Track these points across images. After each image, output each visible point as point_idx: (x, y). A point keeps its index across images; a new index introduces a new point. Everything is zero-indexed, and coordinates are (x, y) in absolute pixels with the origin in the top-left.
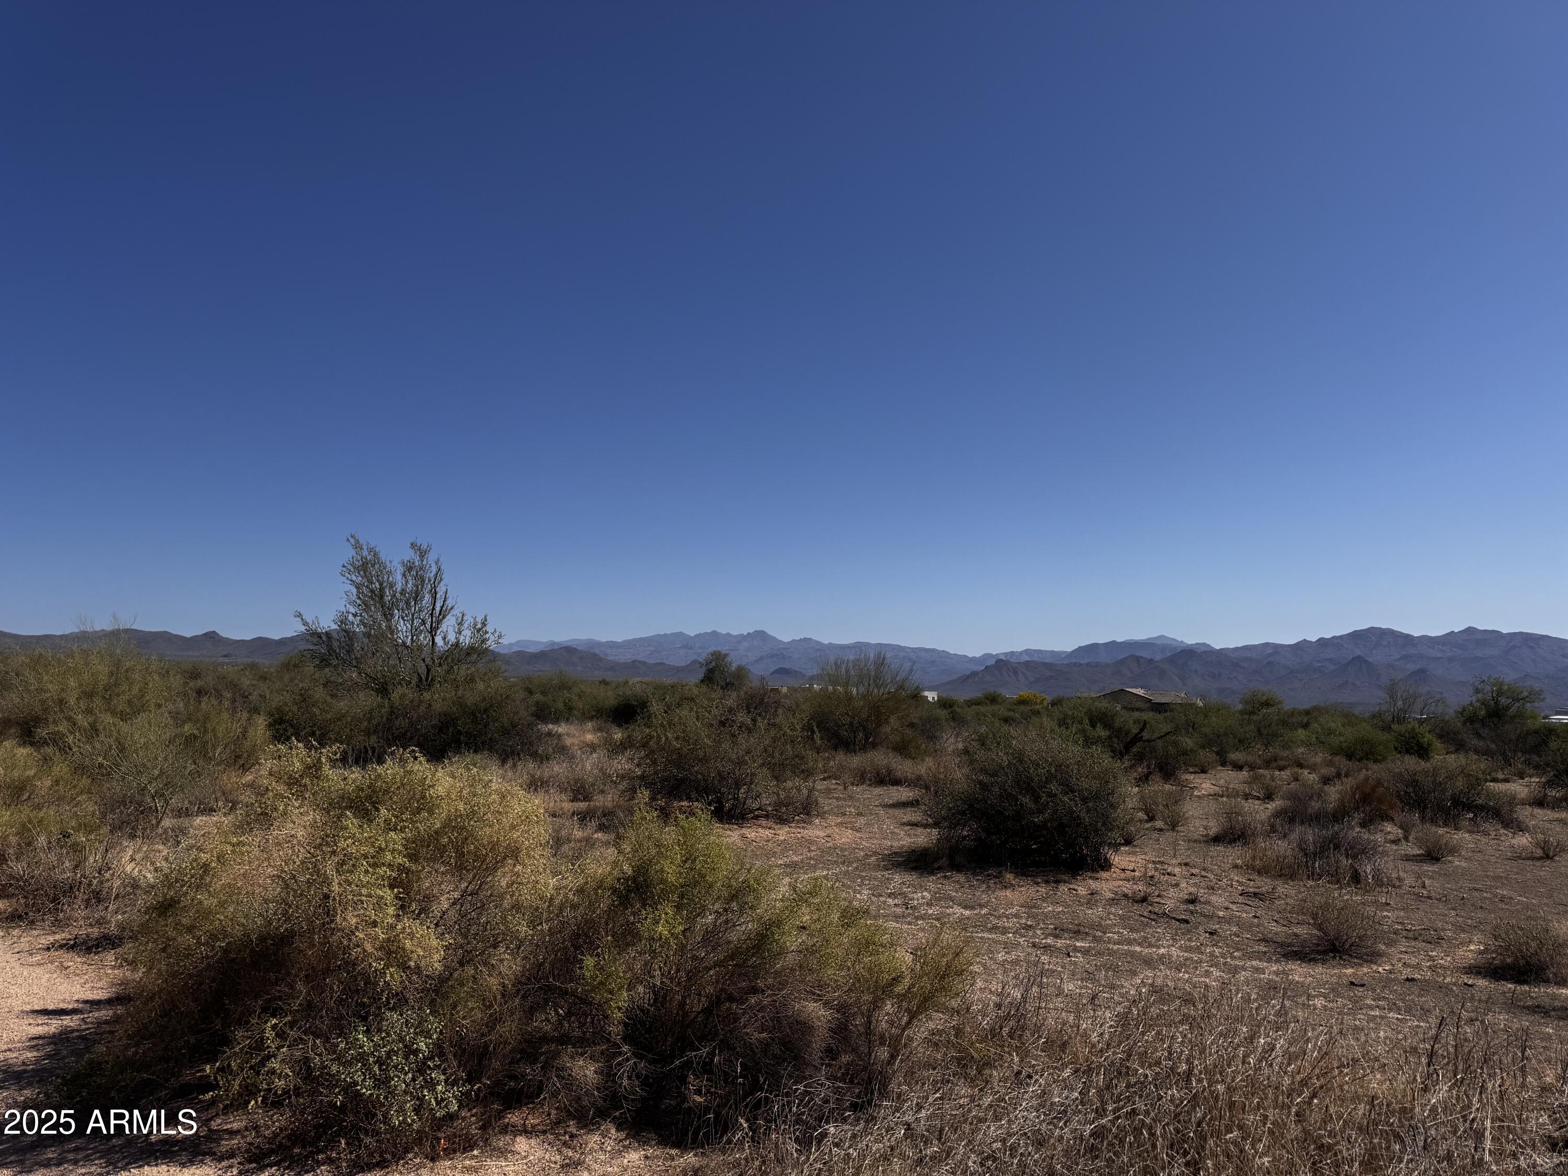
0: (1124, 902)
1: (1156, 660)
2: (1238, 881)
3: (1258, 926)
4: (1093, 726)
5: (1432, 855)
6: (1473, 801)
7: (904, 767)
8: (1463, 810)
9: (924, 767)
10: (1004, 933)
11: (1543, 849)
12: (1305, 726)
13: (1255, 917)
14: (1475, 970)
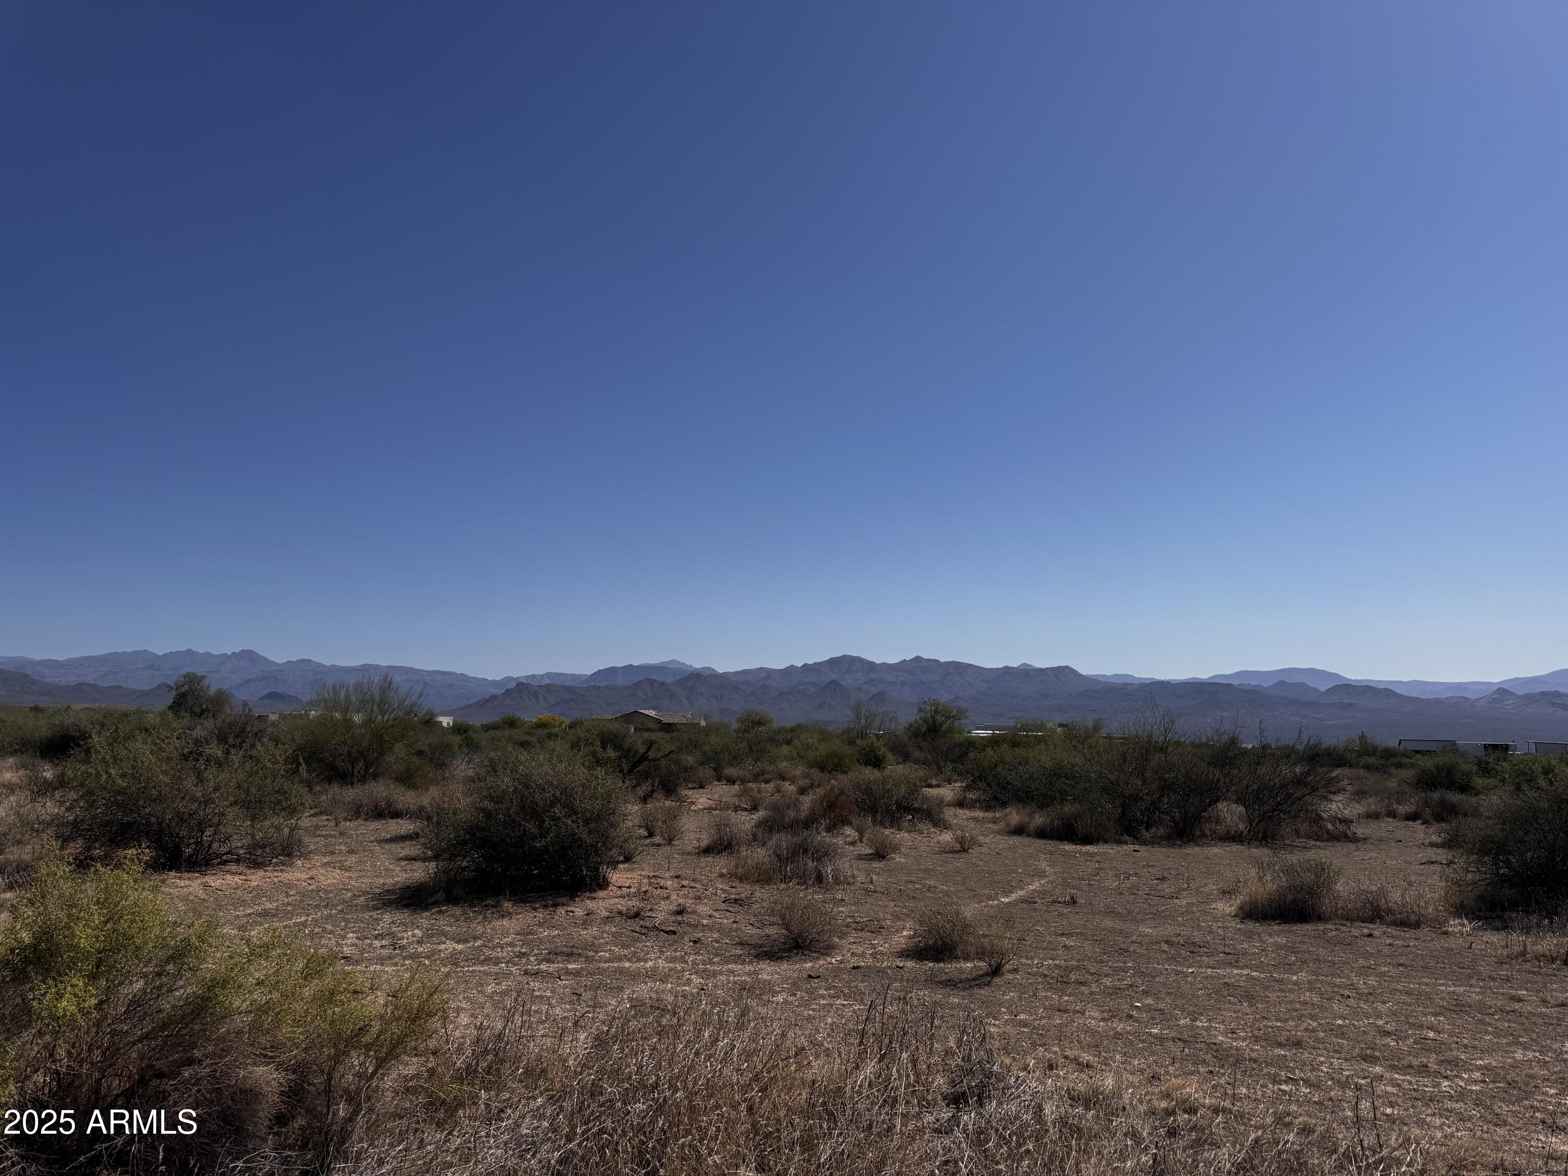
0: (618, 919)
1: (667, 682)
2: (722, 889)
3: (737, 929)
4: (604, 748)
5: (880, 855)
6: (912, 805)
7: (406, 798)
8: (904, 812)
9: (426, 798)
10: (496, 964)
11: (960, 843)
12: (789, 742)
13: (734, 922)
14: (906, 954)
